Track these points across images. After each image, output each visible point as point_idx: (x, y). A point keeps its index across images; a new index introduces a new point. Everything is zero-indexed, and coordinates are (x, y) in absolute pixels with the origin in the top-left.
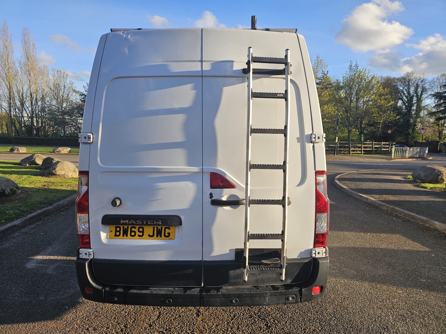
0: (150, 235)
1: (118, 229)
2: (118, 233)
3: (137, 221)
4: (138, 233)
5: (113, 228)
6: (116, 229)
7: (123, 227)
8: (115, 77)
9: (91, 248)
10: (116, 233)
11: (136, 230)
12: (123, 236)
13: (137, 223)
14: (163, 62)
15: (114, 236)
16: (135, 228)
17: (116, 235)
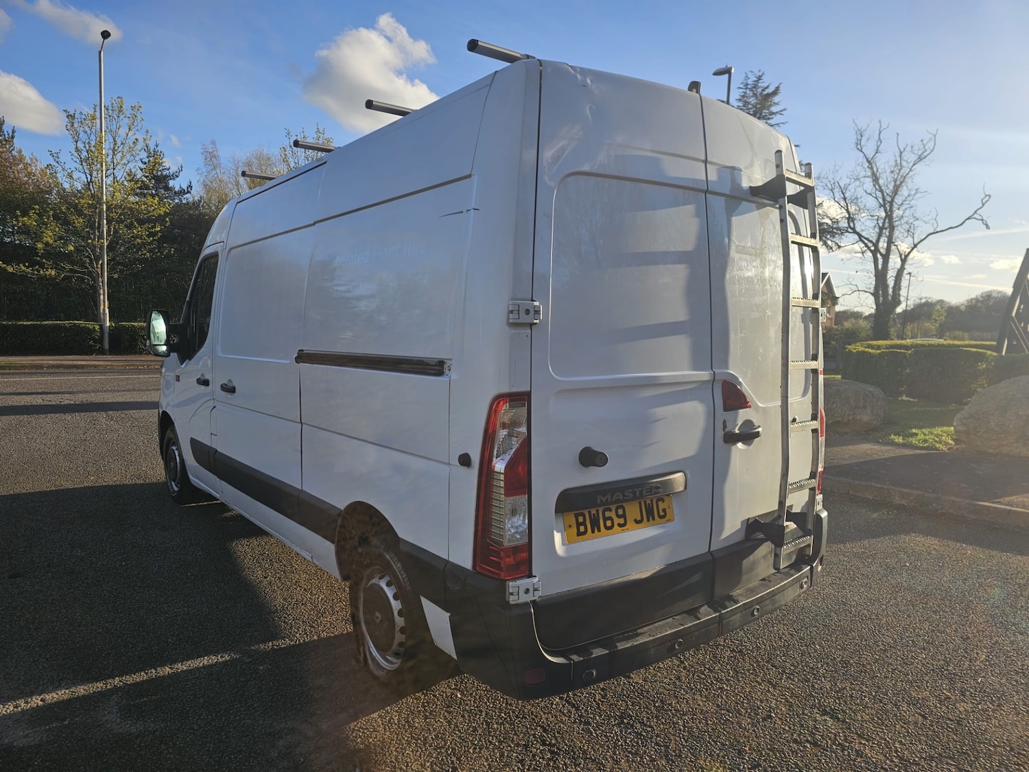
0: (638, 519)
1: (581, 519)
2: (582, 529)
3: (625, 494)
4: (617, 521)
5: (571, 518)
6: (577, 520)
7: (590, 512)
8: (569, 172)
9: (534, 574)
10: (578, 529)
11: (612, 514)
12: (593, 532)
13: (625, 498)
14: (653, 151)
15: (576, 535)
16: (610, 510)
17: (579, 534)
